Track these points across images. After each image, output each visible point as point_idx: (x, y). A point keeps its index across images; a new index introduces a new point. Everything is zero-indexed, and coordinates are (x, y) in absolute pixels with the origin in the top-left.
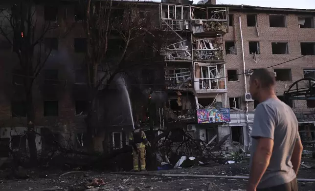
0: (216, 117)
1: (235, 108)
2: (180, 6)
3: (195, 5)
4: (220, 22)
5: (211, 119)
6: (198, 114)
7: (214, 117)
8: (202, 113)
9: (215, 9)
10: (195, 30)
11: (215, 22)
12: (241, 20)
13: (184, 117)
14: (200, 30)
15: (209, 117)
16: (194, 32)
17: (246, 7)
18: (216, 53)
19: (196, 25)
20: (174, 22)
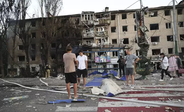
0: (104, 60)
1: (115, 56)
2: (89, 14)
3: (95, 13)
4: (107, 19)
5: (101, 61)
6: (96, 59)
7: (103, 60)
8: (97, 58)
9: (104, 14)
10: (95, 24)
11: (104, 19)
12: (119, 17)
13: (90, 60)
14: (98, 23)
15: (101, 60)
16: (95, 25)
17: (119, 11)
18: (105, 33)
19: (96, 22)
20: (87, 21)
